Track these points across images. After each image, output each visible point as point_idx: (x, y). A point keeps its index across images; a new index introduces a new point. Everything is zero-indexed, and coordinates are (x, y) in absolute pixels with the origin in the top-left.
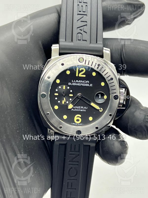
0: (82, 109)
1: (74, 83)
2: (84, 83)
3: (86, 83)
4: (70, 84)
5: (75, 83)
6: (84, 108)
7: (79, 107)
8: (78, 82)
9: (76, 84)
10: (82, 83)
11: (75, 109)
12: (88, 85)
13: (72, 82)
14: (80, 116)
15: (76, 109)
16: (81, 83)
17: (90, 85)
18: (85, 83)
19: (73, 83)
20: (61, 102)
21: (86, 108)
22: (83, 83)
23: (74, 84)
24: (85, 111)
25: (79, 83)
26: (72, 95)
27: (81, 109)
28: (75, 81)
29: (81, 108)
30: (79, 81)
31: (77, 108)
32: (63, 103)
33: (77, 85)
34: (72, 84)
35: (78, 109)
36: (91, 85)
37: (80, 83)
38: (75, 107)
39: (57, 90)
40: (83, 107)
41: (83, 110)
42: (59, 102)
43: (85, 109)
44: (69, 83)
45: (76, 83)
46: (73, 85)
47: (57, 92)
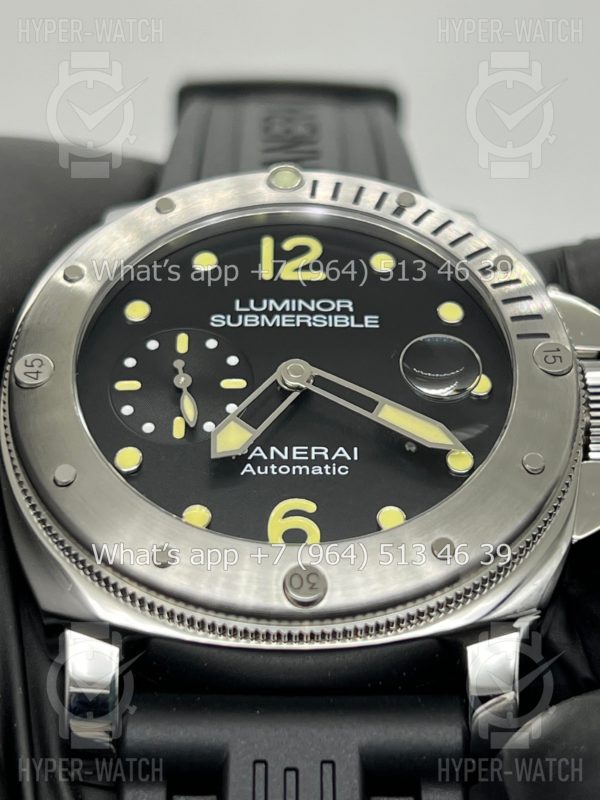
0: (320, 461)
1: (252, 312)
2: (317, 312)
3: (334, 312)
4: (218, 320)
5: (259, 314)
6: (337, 454)
7: (295, 453)
8: (279, 309)
9: (264, 317)
10: (305, 311)
11: (269, 463)
12: (349, 322)
13: (238, 308)
14: (310, 507)
15: (273, 467)
16: (297, 312)
17: (359, 320)
18: (327, 314)
19: (244, 313)
20: (165, 427)
21: (351, 454)
22: (312, 314)
23: (247, 321)
24: (342, 471)
25: (284, 312)
26: (239, 383)
27: (310, 463)
28: (258, 304)
29: (313, 453)
30: (287, 302)
31: (285, 457)
32: (178, 431)
33: (270, 325)
34: (234, 320)
35: (290, 462)
36: (370, 321)
37: (290, 312)
38: (268, 454)
39: (130, 362)
40: (326, 450)
41: (327, 467)
42: (148, 428)
43: (341, 461)
44: (213, 318)
45: (266, 312)
46: (246, 324)
47: (129, 375)
